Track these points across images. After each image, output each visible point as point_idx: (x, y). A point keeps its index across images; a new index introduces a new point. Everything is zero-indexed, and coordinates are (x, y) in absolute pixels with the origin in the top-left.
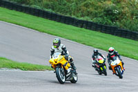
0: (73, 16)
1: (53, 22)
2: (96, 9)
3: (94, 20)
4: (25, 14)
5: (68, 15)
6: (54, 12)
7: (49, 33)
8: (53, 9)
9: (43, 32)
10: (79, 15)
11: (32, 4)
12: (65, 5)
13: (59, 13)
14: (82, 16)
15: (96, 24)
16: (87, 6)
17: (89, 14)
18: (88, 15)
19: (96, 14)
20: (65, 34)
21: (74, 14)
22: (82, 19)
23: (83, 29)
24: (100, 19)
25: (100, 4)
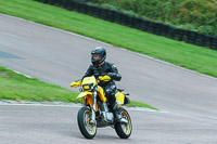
0: (167, 23)
1: (134, 31)
2: (203, 12)
3: (201, 29)
4: (92, 18)
5: (159, 21)
6: (137, 16)
7: (128, 49)
8: (136, 11)
9: (120, 46)
10: (177, 20)
11: (102, 2)
12: (154, 4)
13: (145, 18)
14: (182, 22)
15: (203, 36)
16: (189, 6)
17: (192, 19)
18: (190, 22)
19: (204, 19)
20: (154, 50)
21: (169, 20)
22: (180, 27)
23: (182, 43)
24: (209, 28)
25: (210, 4)
